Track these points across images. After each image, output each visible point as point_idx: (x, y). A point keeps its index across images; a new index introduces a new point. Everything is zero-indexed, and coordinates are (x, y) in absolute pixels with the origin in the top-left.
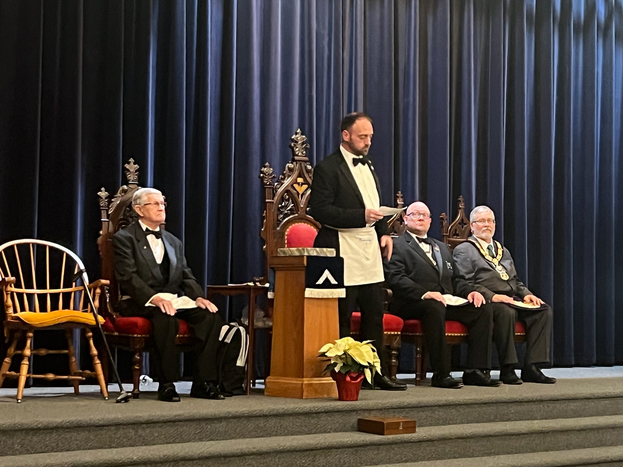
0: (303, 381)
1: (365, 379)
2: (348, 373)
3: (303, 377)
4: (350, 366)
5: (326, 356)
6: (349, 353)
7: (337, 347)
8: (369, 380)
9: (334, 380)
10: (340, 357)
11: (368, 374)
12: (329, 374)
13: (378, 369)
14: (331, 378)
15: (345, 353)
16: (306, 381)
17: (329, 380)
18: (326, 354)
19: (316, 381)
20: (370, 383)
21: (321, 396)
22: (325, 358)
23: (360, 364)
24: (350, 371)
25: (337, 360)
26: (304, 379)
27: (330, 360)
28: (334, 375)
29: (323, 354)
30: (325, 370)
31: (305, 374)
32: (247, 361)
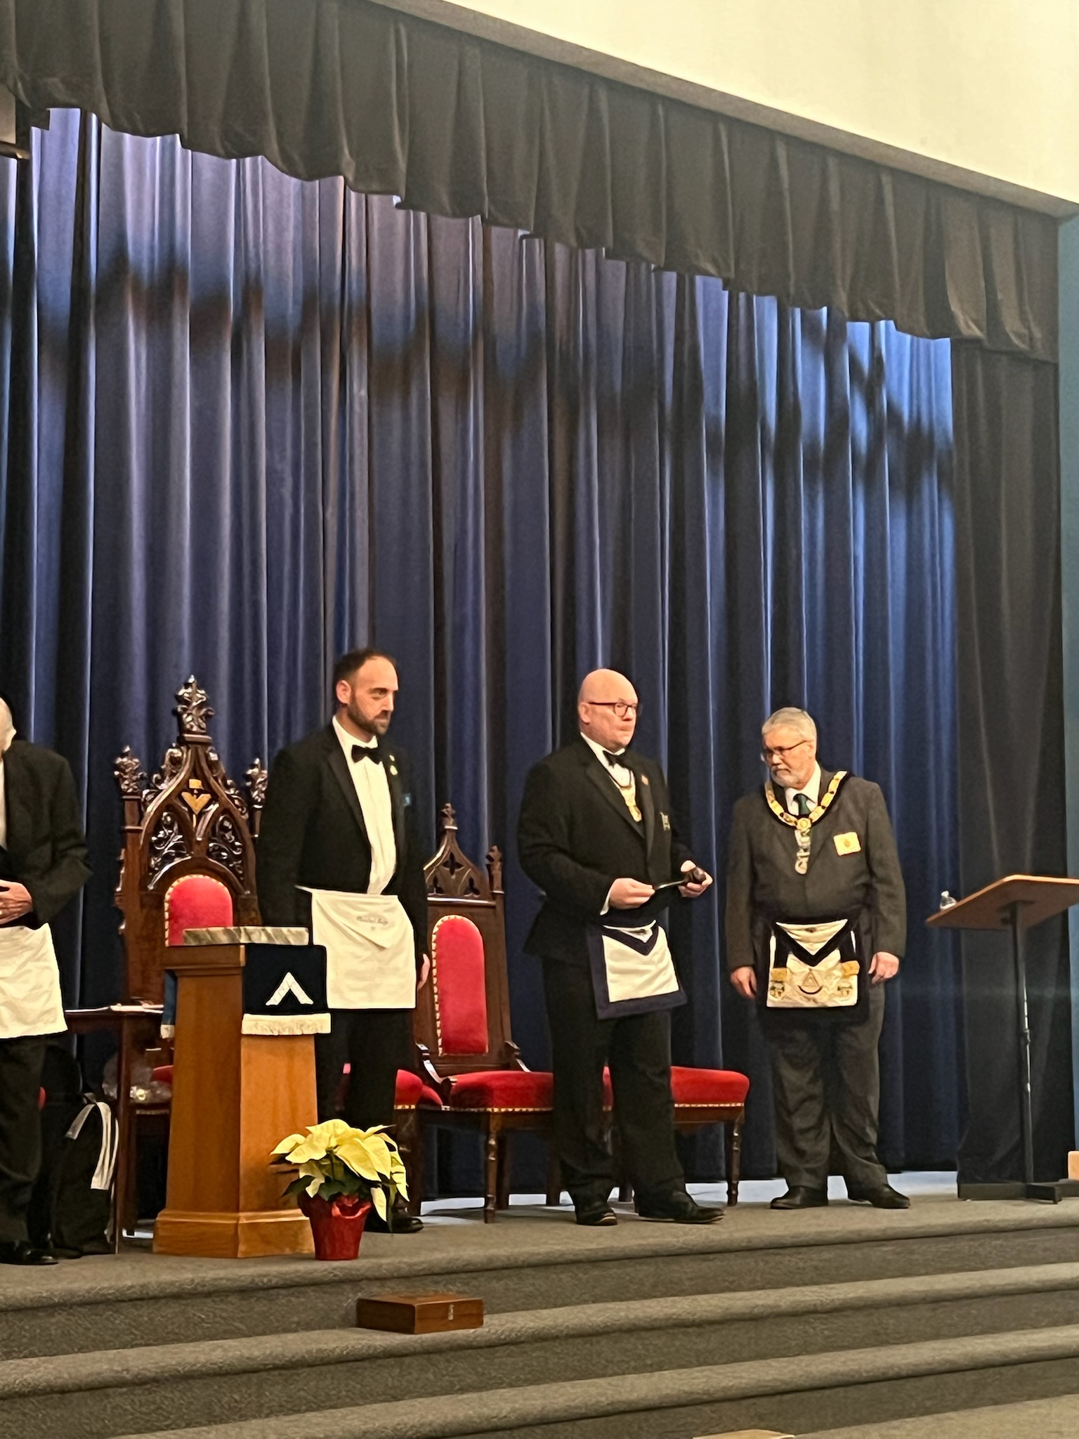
0: (238, 1219)
1: (373, 1210)
2: (335, 1198)
3: (238, 1210)
4: (342, 1183)
5: (289, 1163)
6: (337, 1154)
7: (311, 1140)
8: (382, 1213)
9: (307, 1216)
10: (317, 1162)
11: (380, 1200)
12: (294, 1200)
13: (402, 1188)
14: (299, 1211)
15: (330, 1154)
16: (244, 1218)
17: (296, 1215)
18: (287, 1158)
19: (266, 1218)
20: (384, 1219)
21: (276, 1252)
22: (284, 1167)
23: (361, 1178)
24: (340, 1194)
25: (312, 1169)
26: (241, 1214)
27: (297, 1171)
28: (306, 1204)
29: (282, 1159)
30: (286, 1193)
31: (242, 1203)
32: (114, 1179)
